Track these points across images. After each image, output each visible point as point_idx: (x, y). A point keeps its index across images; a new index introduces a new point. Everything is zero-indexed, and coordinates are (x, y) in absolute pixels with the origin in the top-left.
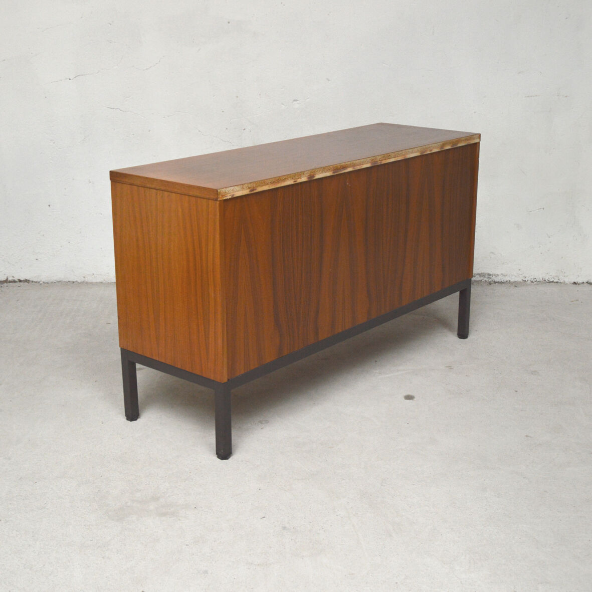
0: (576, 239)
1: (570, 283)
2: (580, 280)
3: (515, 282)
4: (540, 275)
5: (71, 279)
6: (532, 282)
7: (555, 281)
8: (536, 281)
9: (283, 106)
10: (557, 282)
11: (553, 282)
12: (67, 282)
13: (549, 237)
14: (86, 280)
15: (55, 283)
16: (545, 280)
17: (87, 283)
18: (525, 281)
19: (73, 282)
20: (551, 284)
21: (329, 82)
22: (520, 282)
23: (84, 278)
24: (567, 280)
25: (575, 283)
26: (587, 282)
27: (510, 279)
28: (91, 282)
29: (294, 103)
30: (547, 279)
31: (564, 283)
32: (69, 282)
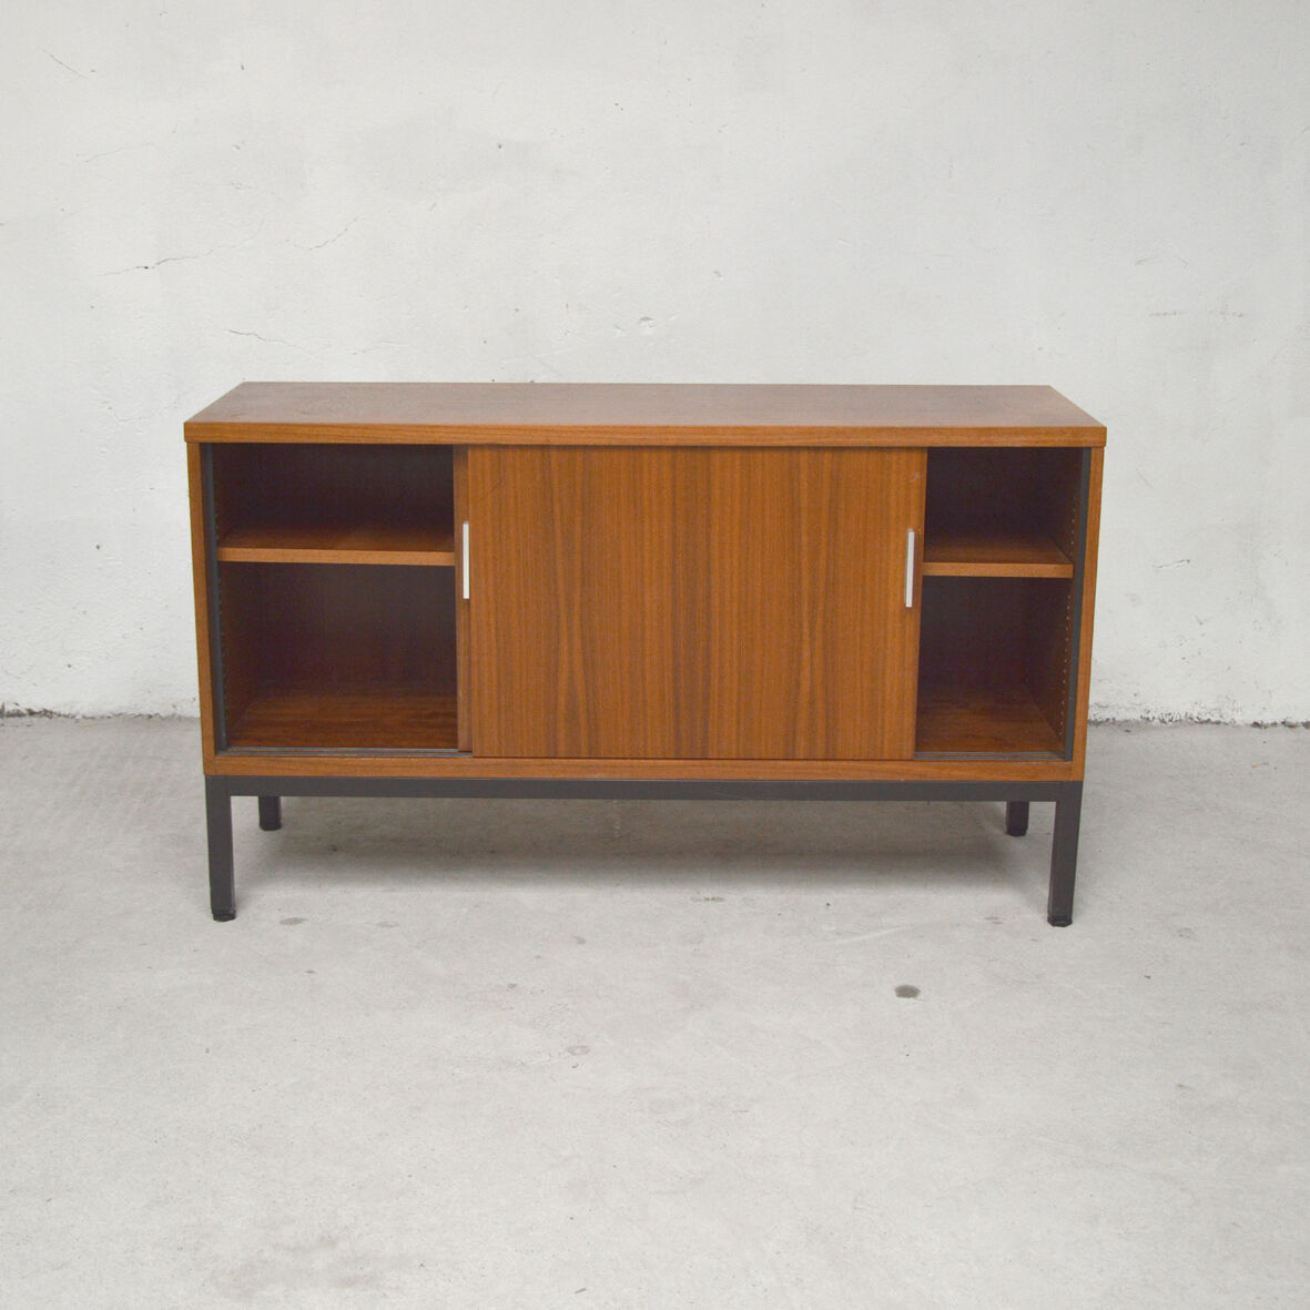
0: (1261, 628)
1: (1246, 725)
2: (1267, 719)
3: (1126, 721)
4: (1180, 706)
5: (146, 710)
6: (1163, 721)
7: (1213, 719)
8: (1170, 721)
9: (619, 331)
10: (1218, 723)
11: (1208, 721)
12: (137, 716)
13: (1201, 624)
14: (179, 712)
15: (109, 717)
16: (1191, 719)
17: (180, 718)
18: (1148, 719)
19: (150, 717)
20: (1205, 726)
21: (722, 279)
22: (1137, 723)
23: (174, 707)
24: (1239, 718)
25: (1256, 725)
26: (1283, 723)
27: (1114, 715)
28: (189, 715)
29: (644, 323)
30: (1195, 715)
31: (1233, 725)
32: (140, 715)
